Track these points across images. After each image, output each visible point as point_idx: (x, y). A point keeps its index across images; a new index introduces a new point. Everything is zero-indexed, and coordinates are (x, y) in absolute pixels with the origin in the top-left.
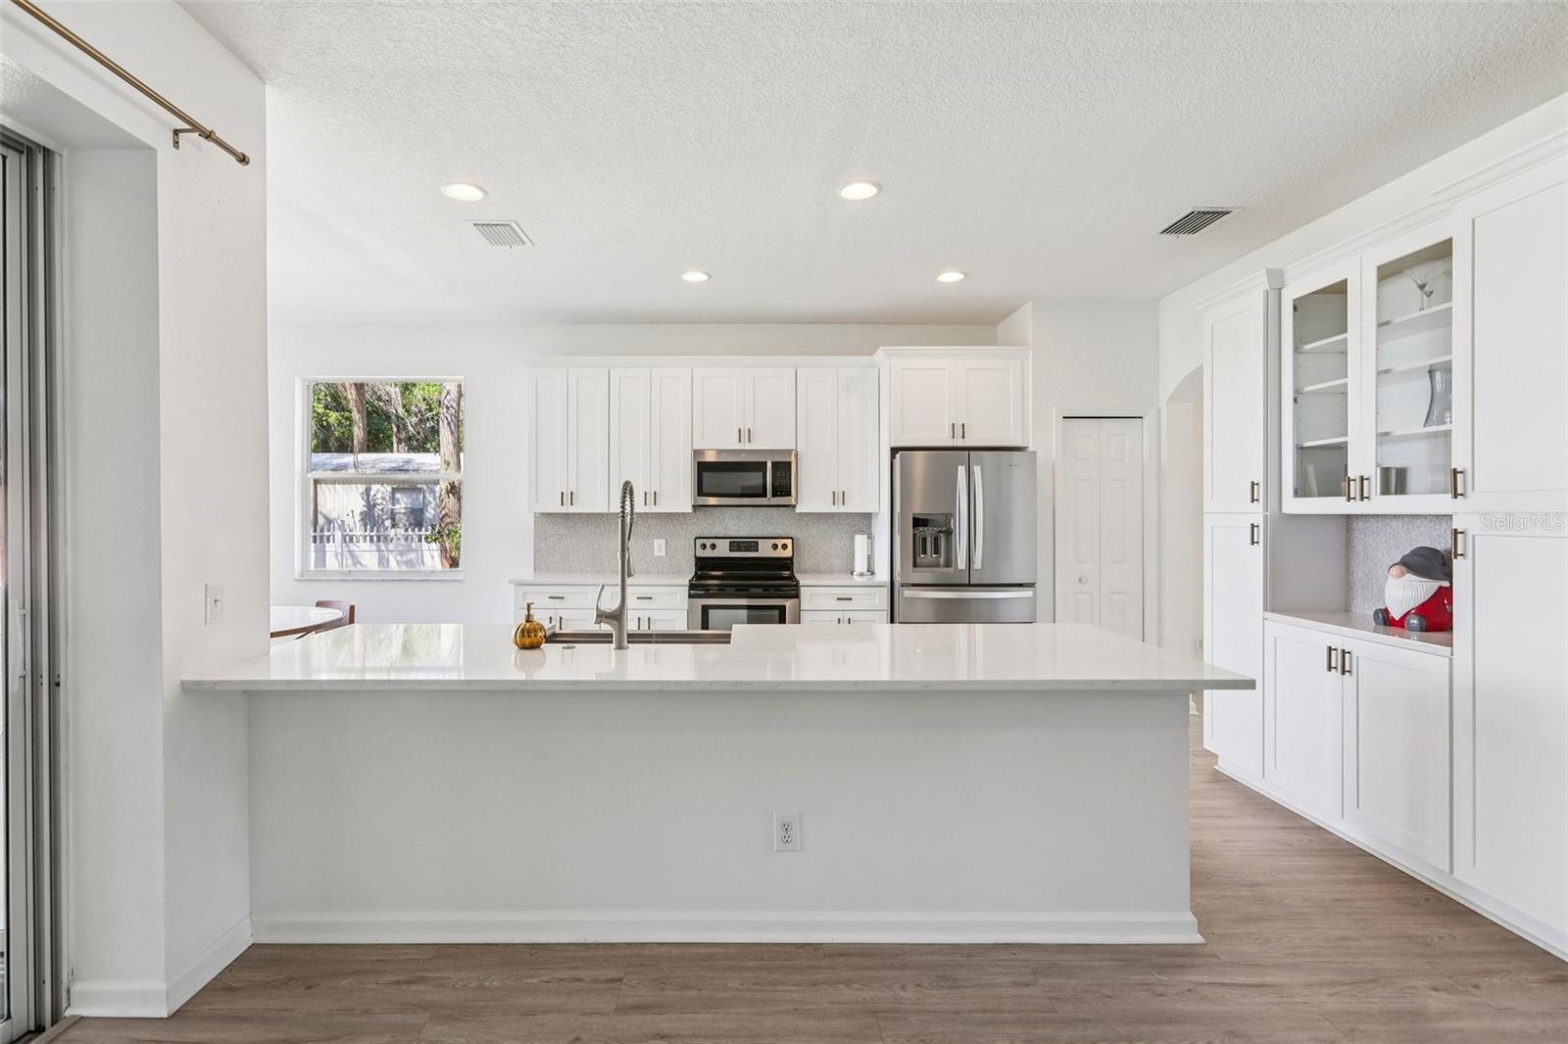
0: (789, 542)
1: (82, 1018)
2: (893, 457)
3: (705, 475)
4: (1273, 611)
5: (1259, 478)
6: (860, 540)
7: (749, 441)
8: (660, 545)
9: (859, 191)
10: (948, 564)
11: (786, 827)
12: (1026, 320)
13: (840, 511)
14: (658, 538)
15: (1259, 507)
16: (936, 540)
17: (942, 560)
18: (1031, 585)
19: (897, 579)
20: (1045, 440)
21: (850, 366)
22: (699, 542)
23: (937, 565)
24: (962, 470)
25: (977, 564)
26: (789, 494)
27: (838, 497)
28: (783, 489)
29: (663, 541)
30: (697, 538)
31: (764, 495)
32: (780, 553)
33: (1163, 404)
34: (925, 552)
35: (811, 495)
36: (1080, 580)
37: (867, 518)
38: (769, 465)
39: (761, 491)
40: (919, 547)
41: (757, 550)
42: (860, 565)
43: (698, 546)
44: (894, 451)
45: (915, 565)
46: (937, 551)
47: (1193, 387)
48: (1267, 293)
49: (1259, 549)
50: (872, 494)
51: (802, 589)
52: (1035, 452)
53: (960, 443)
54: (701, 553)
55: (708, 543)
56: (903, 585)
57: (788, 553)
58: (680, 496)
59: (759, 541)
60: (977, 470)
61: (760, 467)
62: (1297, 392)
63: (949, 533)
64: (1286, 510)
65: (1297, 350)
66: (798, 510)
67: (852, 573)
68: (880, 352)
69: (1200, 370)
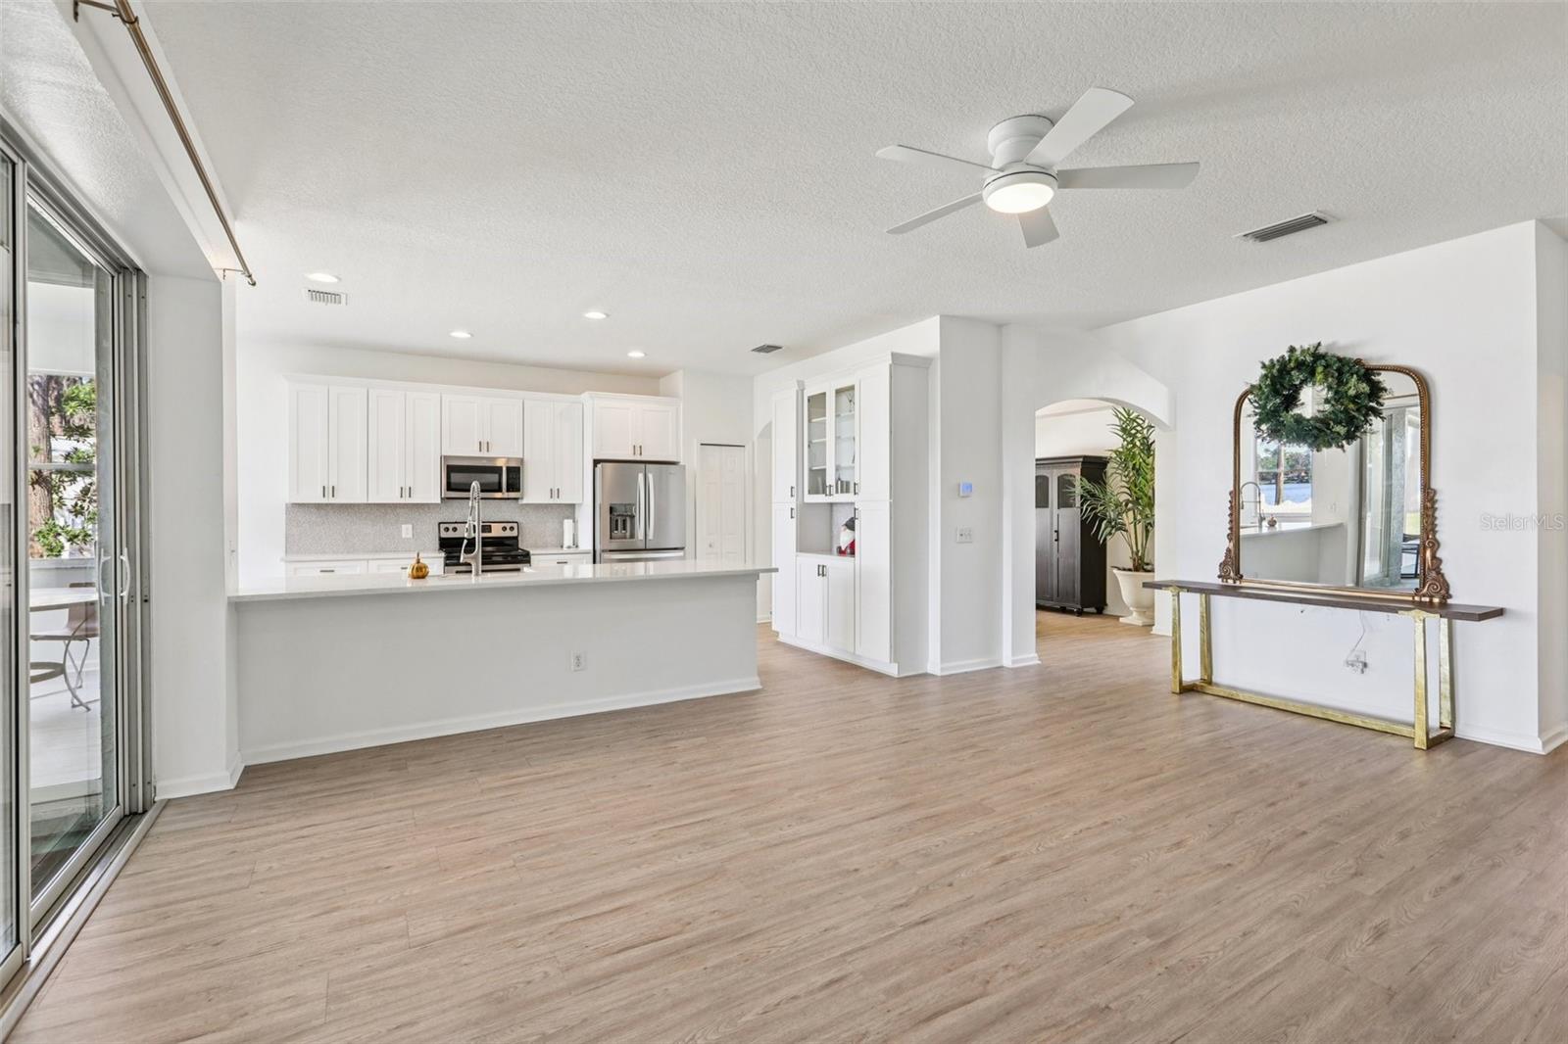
0: (515, 525)
1: (169, 800)
2: (595, 465)
3: (453, 475)
4: (801, 551)
5: (794, 485)
6: (568, 524)
7: (488, 451)
8: (407, 529)
9: (595, 315)
10: (632, 536)
11: (578, 658)
12: (679, 381)
13: (555, 502)
14: (406, 523)
15: (794, 499)
16: (624, 522)
17: (628, 534)
18: (682, 549)
19: (598, 548)
20: (690, 457)
21: (562, 401)
22: (443, 526)
23: (625, 538)
24: (641, 476)
25: (651, 536)
26: (518, 490)
27: (555, 492)
28: (514, 485)
29: (410, 526)
30: (440, 523)
31: (500, 490)
32: (508, 533)
33: (755, 438)
34: (617, 529)
35: (534, 491)
36: (710, 546)
37: (572, 507)
38: (504, 469)
39: (497, 488)
40: (614, 526)
41: (490, 531)
42: (568, 541)
43: (442, 529)
44: (596, 462)
45: (611, 538)
46: (624, 528)
47: (767, 433)
48: (797, 391)
49: (794, 519)
50: (579, 490)
51: (532, 557)
52: (684, 466)
53: (638, 458)
54: (444, 535)
55: (451, 526)
56: (603, 551)
57: (514, 533)
58: (431, 489)
59: (492, 525)
60: (650, 476)
61: (498, 470)
62: (810, 442)
63: (632, 517)
64: (806, 501)
65: (810, 421)
66: (525, 501)
67: (562, 547)
68: (585, 396)
69: (770, 424)
